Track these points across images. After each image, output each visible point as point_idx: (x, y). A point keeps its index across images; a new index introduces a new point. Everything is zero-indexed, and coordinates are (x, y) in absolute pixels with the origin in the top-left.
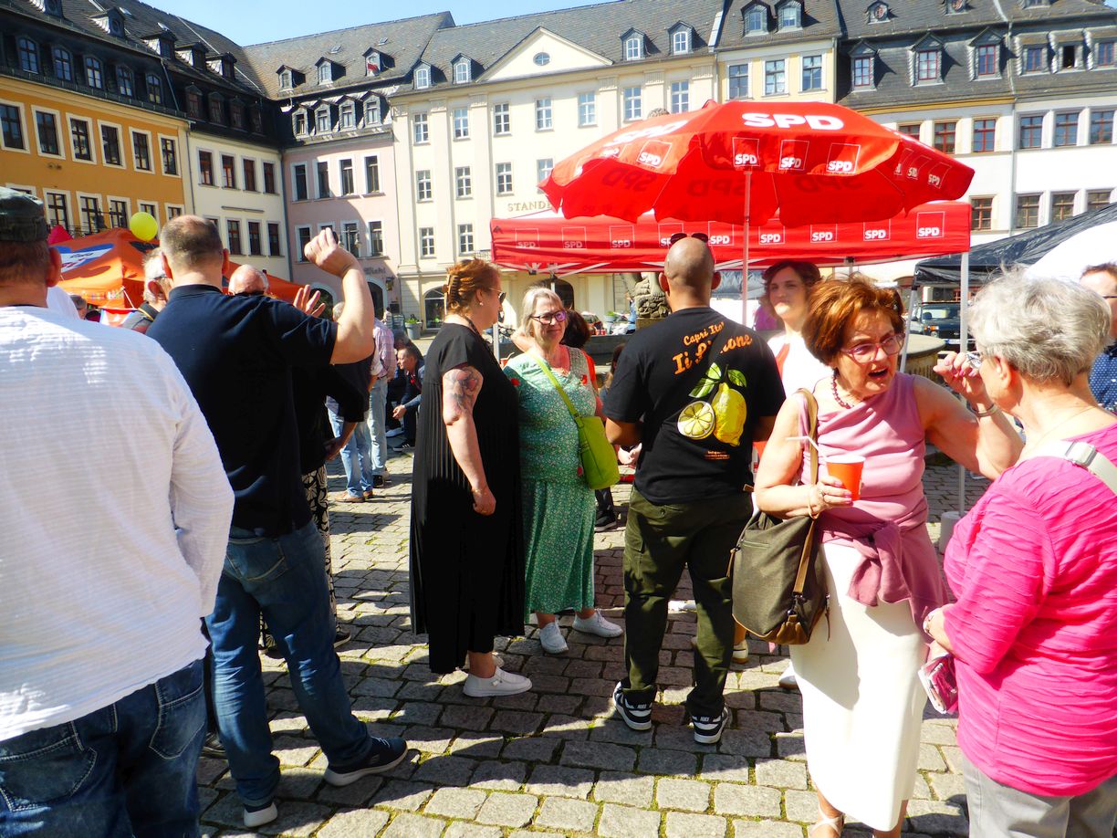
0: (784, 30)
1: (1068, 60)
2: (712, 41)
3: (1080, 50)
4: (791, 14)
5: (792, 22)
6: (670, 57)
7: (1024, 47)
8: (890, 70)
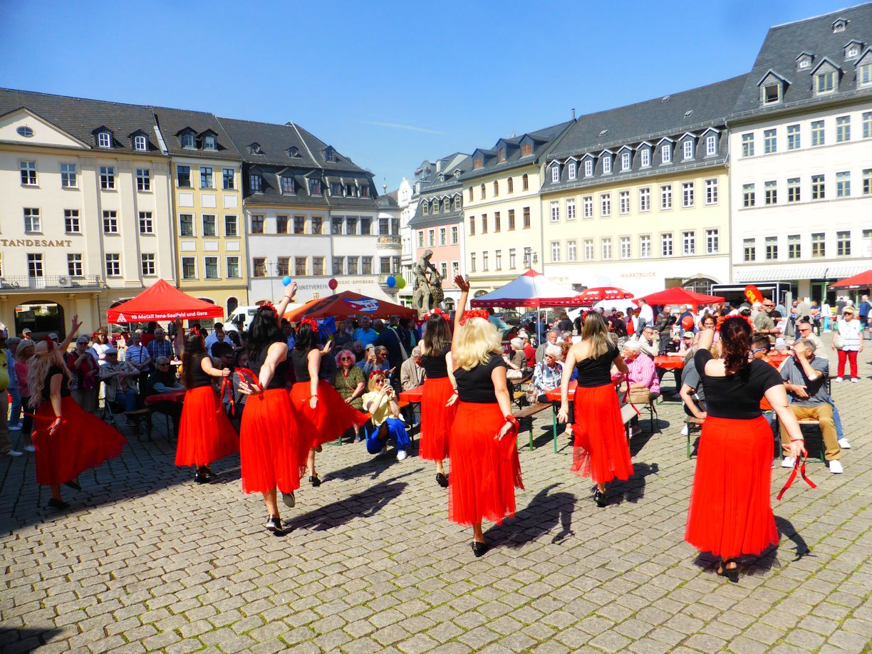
0: (207, 150)
1: (349, 193)
2: (163, 147)
3: (353, 189)
4: (210, 140)
5: (211, 146)
6: (133, 152)
7: (331, 183)
8: (270, 186)
